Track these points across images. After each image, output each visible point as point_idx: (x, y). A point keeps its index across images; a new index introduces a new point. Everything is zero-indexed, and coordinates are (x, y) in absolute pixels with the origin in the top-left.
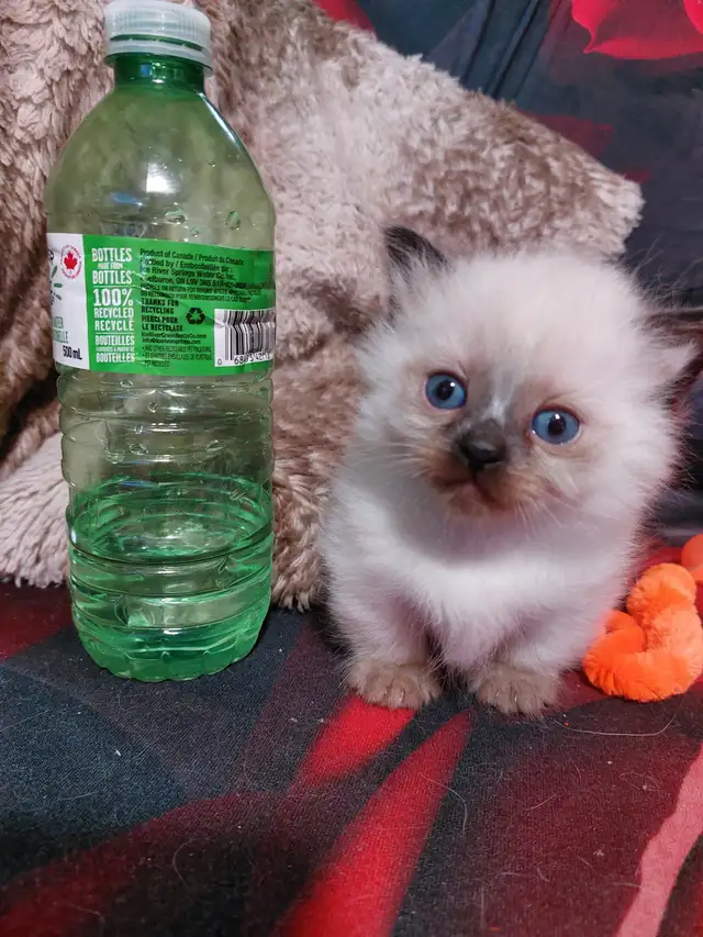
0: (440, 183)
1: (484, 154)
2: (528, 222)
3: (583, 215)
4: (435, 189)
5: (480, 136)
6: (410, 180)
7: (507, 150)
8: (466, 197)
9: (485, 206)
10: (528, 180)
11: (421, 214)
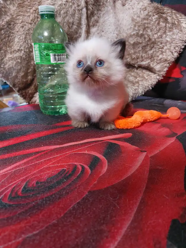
0: (139, 26)
1: (150, 18)
2: (159, 34)
3: (175, 31)
4: (138, 28)
5: (150, 14)
6: (133, 26)
7: (156, 16)
8: (144, 29)
9: (149, 31)
10: (161, 23)
11: (134, 34)
